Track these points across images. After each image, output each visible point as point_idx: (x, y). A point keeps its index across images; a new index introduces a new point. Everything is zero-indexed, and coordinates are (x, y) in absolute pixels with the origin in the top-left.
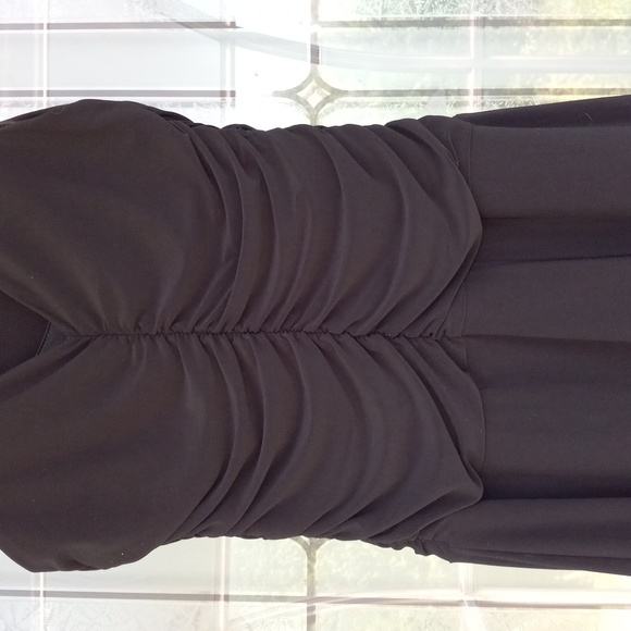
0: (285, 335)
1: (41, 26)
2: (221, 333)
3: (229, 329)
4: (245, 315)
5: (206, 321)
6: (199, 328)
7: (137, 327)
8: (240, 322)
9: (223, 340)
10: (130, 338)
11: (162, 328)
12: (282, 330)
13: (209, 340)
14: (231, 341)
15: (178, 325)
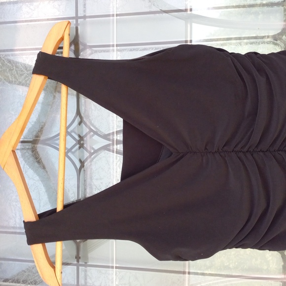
0: (280, 152)
1: (113, 15)
2: (247, 152)
3: (251, 150)
4: (259, 143)
5: (240, 146)
6: (237, 149)
7: (206, 149)
8: (257, 147)
9: (248, 155)
10: (202, 154)
11: (218, 149)
12: (279, 150)
13: (241, 155)
14: (252, 155)
15: (225, 148)
